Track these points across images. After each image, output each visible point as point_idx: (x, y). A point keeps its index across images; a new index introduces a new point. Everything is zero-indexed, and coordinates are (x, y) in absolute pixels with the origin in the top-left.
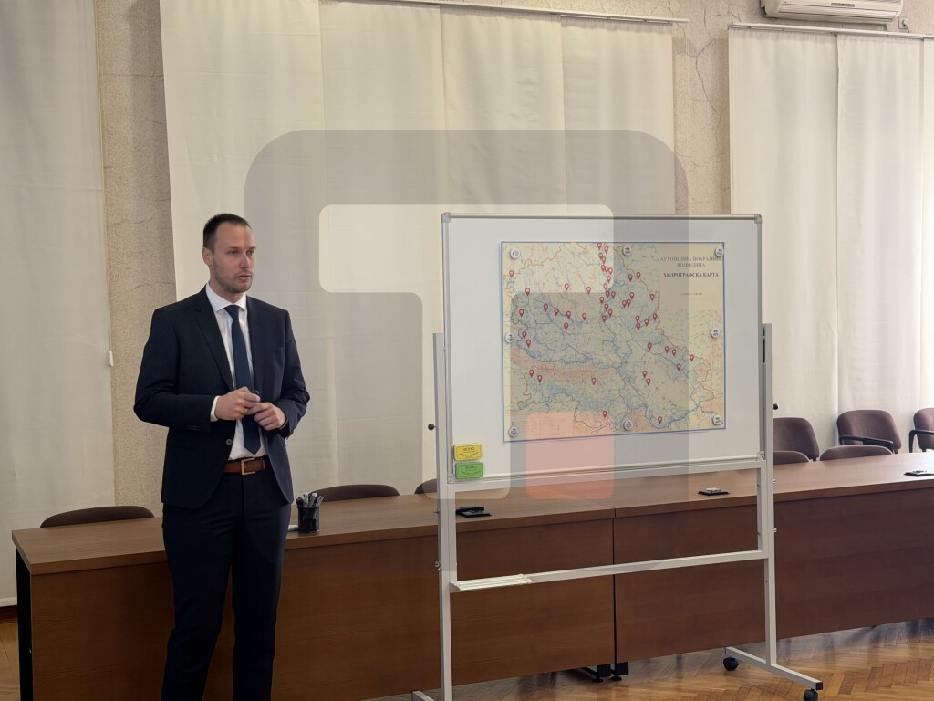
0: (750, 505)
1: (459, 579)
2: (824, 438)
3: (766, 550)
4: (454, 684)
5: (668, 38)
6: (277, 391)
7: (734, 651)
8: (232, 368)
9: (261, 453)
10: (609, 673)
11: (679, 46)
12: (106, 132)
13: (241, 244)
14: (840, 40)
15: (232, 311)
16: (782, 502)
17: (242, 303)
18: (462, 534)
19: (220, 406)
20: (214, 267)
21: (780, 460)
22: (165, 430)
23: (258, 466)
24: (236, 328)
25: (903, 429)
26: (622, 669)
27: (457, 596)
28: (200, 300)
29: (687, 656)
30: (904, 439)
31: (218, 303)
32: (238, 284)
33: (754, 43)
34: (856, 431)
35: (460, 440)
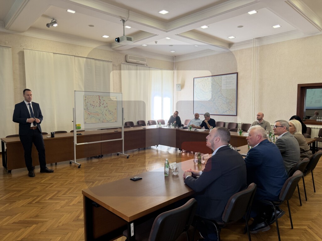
0: (120, 133)
1: (77, 143)
2: (135, 124)
3: (123, 138)
4: (76, 159)
5: (112, 64)
6: (38, 117)
7: (119, 153)
8: (30, 113)
9: (36, 126)
10: (100, 156)
11: (113, 65)
12: (14, 73)
13: (29, 94)
14: (138, 66)
15: (29, 104)
16: (125, 132)
17: (31, 103)
18: (78, 137)
19: (28, 120)
20: (25, 97)
21: (125, 127)
22: (19, 124)
23: (36, 128)
24: (30, 107)
25: (146, 123)
26: (102, 156)
27: (77, 146)
28: (23, 102)
29: (112, 154)
30: (146, 124)
31: (27, 103)
32: (29, 100)
33: (125, 66)
34: (140, 123)
35: (77, 124)
